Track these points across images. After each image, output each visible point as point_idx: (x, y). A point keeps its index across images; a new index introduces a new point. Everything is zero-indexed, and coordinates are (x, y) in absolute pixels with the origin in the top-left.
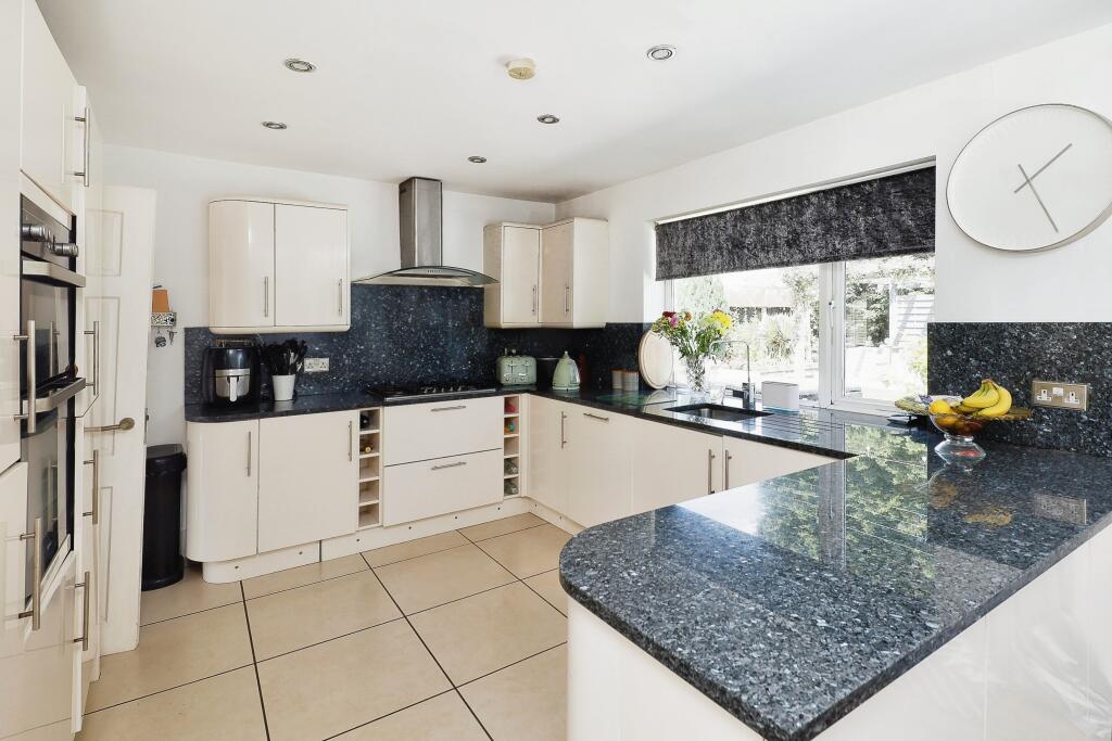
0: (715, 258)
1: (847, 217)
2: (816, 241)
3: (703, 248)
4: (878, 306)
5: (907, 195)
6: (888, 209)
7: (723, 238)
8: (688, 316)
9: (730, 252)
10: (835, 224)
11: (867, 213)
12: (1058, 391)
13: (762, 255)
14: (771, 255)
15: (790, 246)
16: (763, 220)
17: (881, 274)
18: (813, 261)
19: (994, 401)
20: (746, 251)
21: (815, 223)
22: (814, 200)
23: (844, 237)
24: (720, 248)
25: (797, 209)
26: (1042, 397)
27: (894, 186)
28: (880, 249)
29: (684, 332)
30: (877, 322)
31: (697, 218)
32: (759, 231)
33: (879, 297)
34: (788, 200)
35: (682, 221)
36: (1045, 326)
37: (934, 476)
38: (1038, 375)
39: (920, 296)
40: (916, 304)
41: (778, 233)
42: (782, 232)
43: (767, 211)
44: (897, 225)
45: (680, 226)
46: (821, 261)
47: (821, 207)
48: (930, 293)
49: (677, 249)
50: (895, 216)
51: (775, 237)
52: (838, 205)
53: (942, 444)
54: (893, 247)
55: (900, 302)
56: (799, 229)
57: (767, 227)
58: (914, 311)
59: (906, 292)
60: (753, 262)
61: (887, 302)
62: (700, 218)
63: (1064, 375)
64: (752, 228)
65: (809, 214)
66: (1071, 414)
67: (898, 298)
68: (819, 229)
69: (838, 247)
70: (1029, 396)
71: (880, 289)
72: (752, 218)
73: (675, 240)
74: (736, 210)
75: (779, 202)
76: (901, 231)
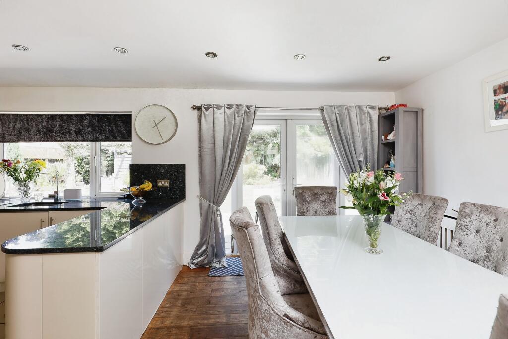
0: (35, 135)
1: (102, 126)
2: (89, 133)
3: (28, 130)
4: (109, 159)
5: (123, 122)
6: (116, 126)
7: (40, 126)
8: (18, 162)
9: (45, 133)
10: (97, 128)
11: (109, 126)
12: (163, 182)
13: (63, 136)
14: (68, 137)
15: (77, 134)
16: (63, 121)
17: (111, 146)
18: (87, 141)
19: (148, 186)
20: (54, 133)
21: (88, 126)
22: (88, 117)
23: (101, 133)
24: (39, 131)
25: (80, 120)
26: (160, 184)
27: (119, 118)
28: (114, 139)
29: (16, 170)
30: (108, 166)
31: (24, 115)
32: (61, 126)
33: (109, 155)
34: (76, 115)
35: (13, 115)
36: (160, 165)
37: (132, 211)
38: (159, 179)
39: (126, 155)
40: (125, 159)
41: (71, 128)
42: (73, 128)
43: (65, 118)
44: (120, 131)
45: (12, 117)
46: (91, 141)
47: (90, 121)
48: (130, 154)
49: (9, 128)
50: (119, 128)
51: (69, 129)
52: (98, 121)
53: (134, 200)
54: (118, 139)
55: (118, 158)
56: (81, 128)
57: (66, 125)
58: (124, 162)
59: (121, 154)
60: (58, 139)
61: (113, 157)
62: (26, 115)
63: (164, 178)
64: (57, 124)
65: (85, 122)
66: (166, 188)
67: (117, 156)
68: (90, 129)
69: (98, 136)
70: (157, 184)
71: (110, 152)
72: (58, 119)
73: (8, 123)
74: (49, 115)
75: (72, 115)
76: (121, 134)
